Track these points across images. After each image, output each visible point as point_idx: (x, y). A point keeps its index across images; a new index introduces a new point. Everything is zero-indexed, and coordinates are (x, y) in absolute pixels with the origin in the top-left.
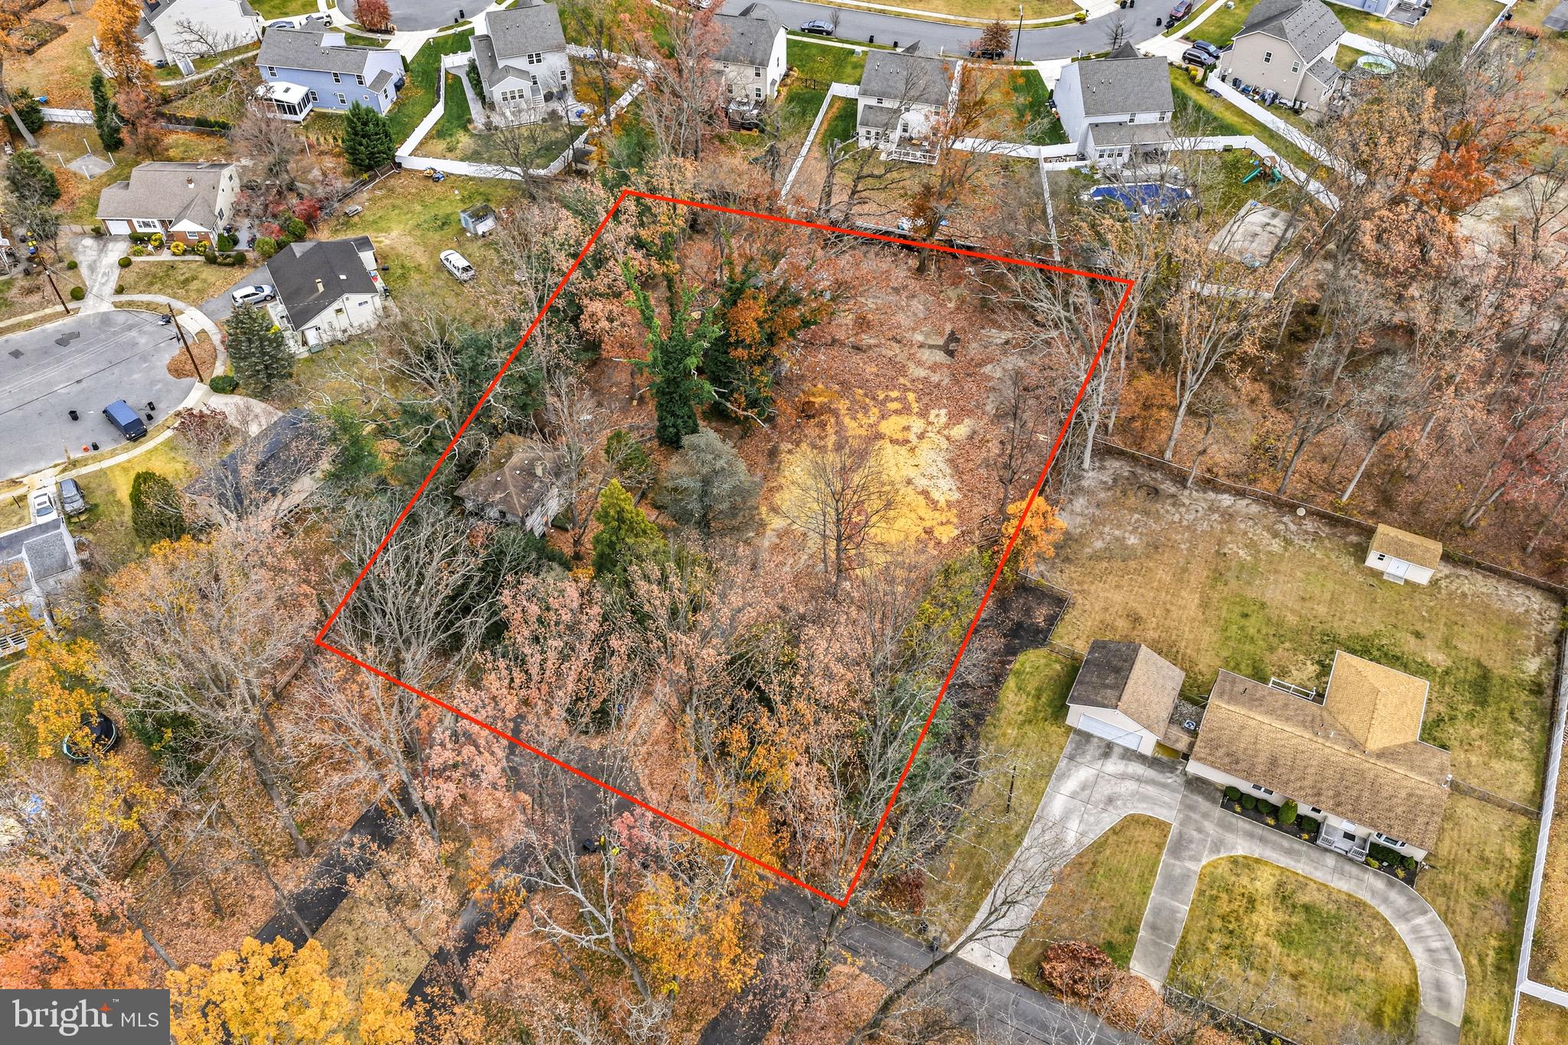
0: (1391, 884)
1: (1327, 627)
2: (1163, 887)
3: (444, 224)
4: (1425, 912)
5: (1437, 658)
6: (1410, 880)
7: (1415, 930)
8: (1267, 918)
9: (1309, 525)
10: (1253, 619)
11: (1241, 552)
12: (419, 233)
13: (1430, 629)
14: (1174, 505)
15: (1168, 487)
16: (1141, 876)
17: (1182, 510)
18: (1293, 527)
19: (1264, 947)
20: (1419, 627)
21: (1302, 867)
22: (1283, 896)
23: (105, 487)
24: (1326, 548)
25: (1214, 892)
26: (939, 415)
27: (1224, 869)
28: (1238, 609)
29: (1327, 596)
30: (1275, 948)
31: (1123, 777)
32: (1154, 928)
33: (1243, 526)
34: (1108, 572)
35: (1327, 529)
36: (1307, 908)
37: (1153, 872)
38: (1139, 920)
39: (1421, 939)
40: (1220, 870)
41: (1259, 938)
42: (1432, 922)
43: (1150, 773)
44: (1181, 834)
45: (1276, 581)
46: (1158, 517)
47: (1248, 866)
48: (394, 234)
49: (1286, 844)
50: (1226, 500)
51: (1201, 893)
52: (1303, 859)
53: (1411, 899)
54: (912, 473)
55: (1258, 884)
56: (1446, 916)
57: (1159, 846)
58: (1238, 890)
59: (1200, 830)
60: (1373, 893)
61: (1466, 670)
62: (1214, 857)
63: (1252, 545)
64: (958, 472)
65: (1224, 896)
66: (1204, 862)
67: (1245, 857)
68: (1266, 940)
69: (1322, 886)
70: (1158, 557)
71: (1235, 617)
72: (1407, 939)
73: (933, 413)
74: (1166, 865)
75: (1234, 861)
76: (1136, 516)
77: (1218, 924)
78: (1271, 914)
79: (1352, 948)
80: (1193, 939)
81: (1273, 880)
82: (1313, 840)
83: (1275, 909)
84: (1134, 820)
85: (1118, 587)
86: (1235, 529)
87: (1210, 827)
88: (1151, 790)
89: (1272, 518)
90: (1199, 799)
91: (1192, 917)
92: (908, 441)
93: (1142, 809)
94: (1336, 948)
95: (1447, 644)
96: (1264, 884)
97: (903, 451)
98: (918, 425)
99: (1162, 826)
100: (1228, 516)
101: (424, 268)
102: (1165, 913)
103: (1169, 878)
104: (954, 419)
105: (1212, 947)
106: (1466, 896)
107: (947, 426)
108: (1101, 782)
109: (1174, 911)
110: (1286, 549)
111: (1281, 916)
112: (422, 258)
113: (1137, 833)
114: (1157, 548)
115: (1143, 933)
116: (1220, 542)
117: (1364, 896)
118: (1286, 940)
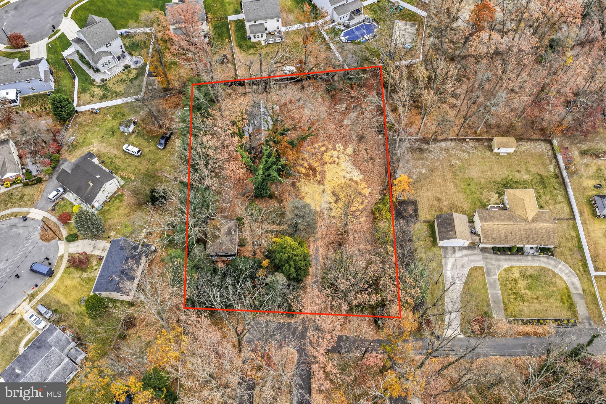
0: (548, 258)
1: (493, 179)
2: (491, 288)
3: (113, 132)
4: (560, 263)
5: (526, 177)
6: (552, 255)
7: (560, 269)
8: (522, 284)
9: (472, 144)
10: (472, 185)
11: (457, 162)
12: (105, 140)
13: (521, 168)
14: (429, 152)
15: (424, 146)
16: (483, 287)
17: (433, 153)
18: (467, 147)
19: (526, 293)
20: (518, 169)
21: (523, 264)
22: (523, 275)
23: (53, 301)
24: (480, 151)
25: (505, 283)
26: (340, 147)
27: (504, 274)
28: (466, 183)
29: (488, 168)
30: (528, 292)
31: (462, 257)
32: (494, 302)
33: (453, 152)
34: (422, 186)
35: (477, 143)
36: (530, 276)
37: (485, 284)
38: (489, 301)
39: (563, 271)
40: (503, 275)
41: (523, 292)
42: (563, 265)
43: (469, 252)
44: (487, 268)
45: (472, 169)
46: (427, 160)
47: (510, 270)
48: (95, 144)
49: (516, 258)
50: (443, 144)
51: (501, 284)
52: (523, 261)
53: (555, 260)
54: (342, 173)
55: (515, 274)
56: (566, 261)
57: (483, 275)
58: (510, 279)
59: (492, 265)
60: (545, 263)
61: (536, 178)
62: (499, 272)
63: (459, 158)
64: (358, 167)
65: (507, 282)
66: (498, 275)
67: (508, 268)
68: (525, 291)
69: (532, 267)
70: (434, 174)
71: (466, 186)
72: (559, 273)
73: (337, 146)
74: (488, 280)
75: (505, 270)
76: (420, 161)
77: (510, 292)
78: (522, 282)
79: (547, 283)
80: (506, 300)
81: (518, 271)
82: (523, 254)
83: (523, 280)
84: (472, 270)
85: (428, 190)
86: (451, 154)
87: (494, 262)
88: (472, 258)
89: (460, 145)
90: (487, 254)
91: (503, 294)
92: (335, 162)
93: (473, 265)
94: (543, 285)
95: (528, 171)
96: (516, 274)
97: (335, 165)
98: (335, 153)
99: (481, 268)
100: (447, 150)
101: (118, 155)
102: (495, 296)
103: (491, 284)
104: (345, 147)
105: (512, 300)
106: (567, 252)
107: (345, 150)
108: (457, 261)
109: (497, 294)
110: (469, 156)
111: (525, 282)
112: (115, 152)
113: (475, 273)
114: (432, 171)
115: (492, 305)
116: (450, 161)
117: (543, 265)
118: (529, 288)
